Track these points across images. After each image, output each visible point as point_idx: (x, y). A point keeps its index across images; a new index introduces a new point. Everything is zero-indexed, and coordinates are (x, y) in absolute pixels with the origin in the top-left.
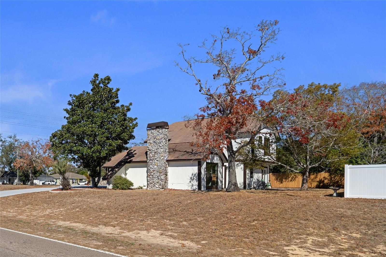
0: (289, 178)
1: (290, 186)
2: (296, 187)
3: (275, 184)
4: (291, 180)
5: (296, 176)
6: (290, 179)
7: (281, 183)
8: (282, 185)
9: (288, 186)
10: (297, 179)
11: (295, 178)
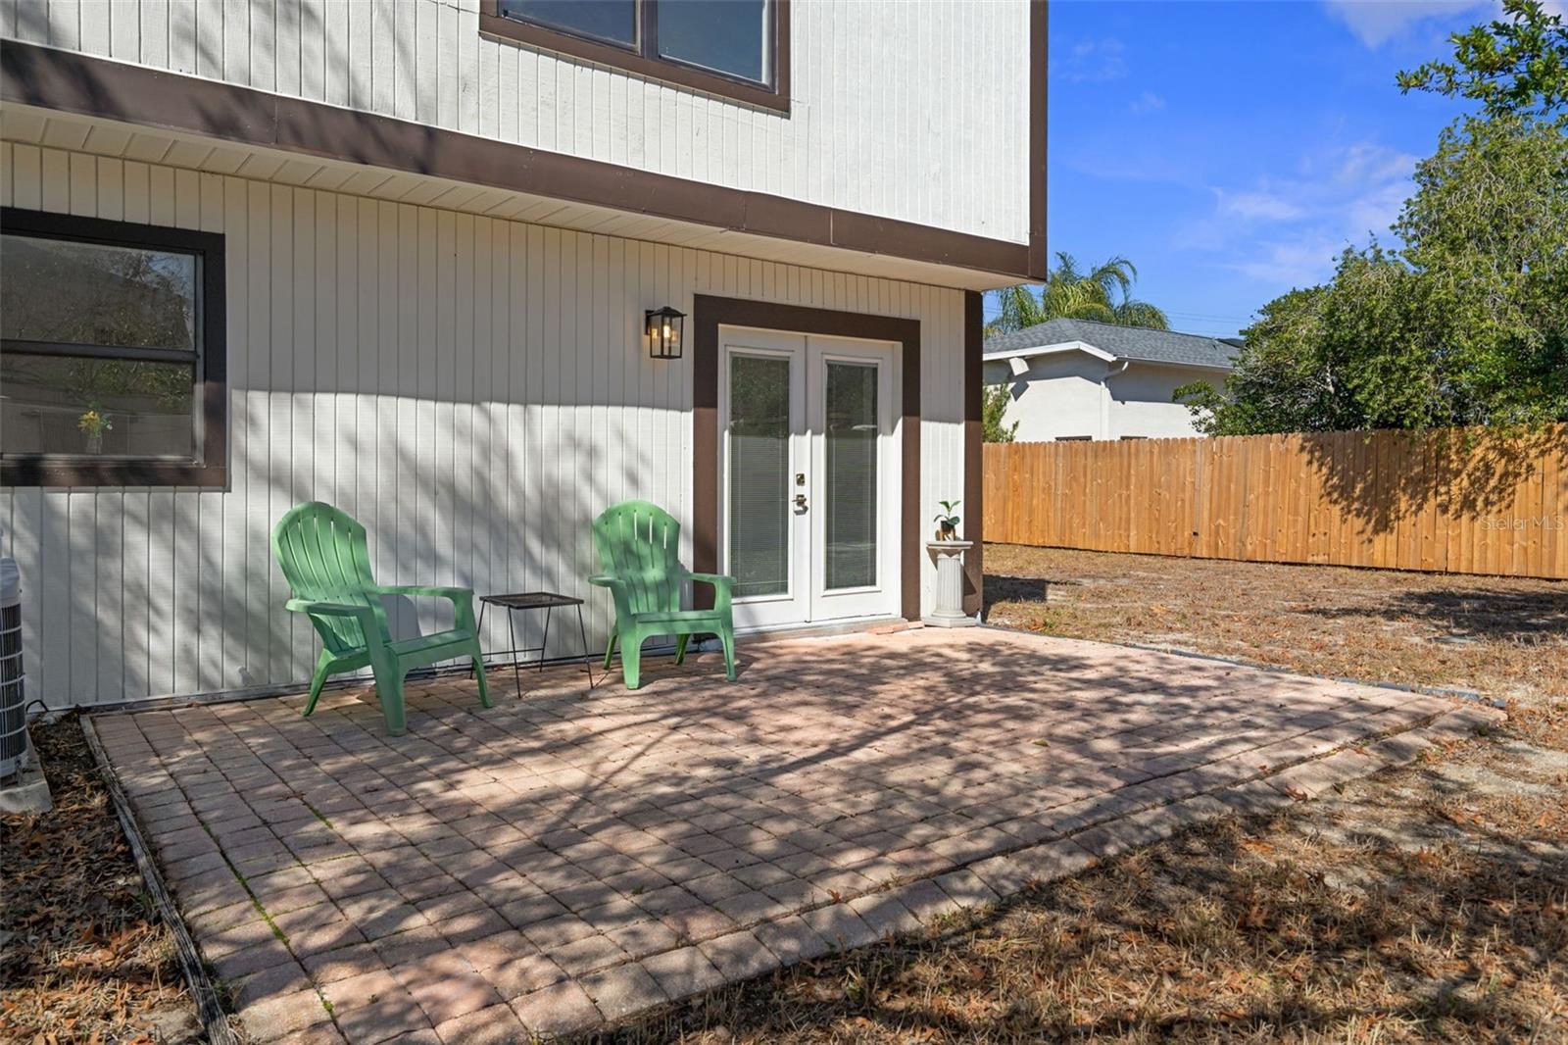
0: (1446, 476)
1: (1465, 554)
2: (1514, 570)
3: (1335, 532)
4: (1468, 504)
5: (1508, 454)
6: (1458, 486)
7: (1383, 525)
8: (1391, 548)
9: (1439, 550)
10: (1524, 491)
11: (1505, 475)
